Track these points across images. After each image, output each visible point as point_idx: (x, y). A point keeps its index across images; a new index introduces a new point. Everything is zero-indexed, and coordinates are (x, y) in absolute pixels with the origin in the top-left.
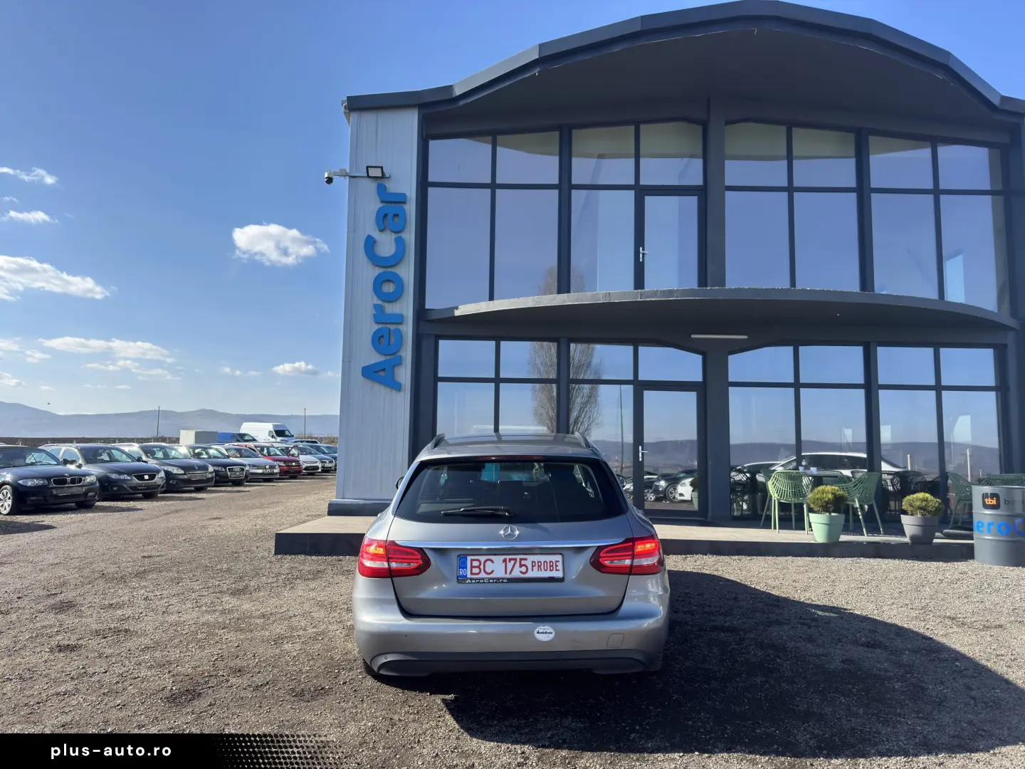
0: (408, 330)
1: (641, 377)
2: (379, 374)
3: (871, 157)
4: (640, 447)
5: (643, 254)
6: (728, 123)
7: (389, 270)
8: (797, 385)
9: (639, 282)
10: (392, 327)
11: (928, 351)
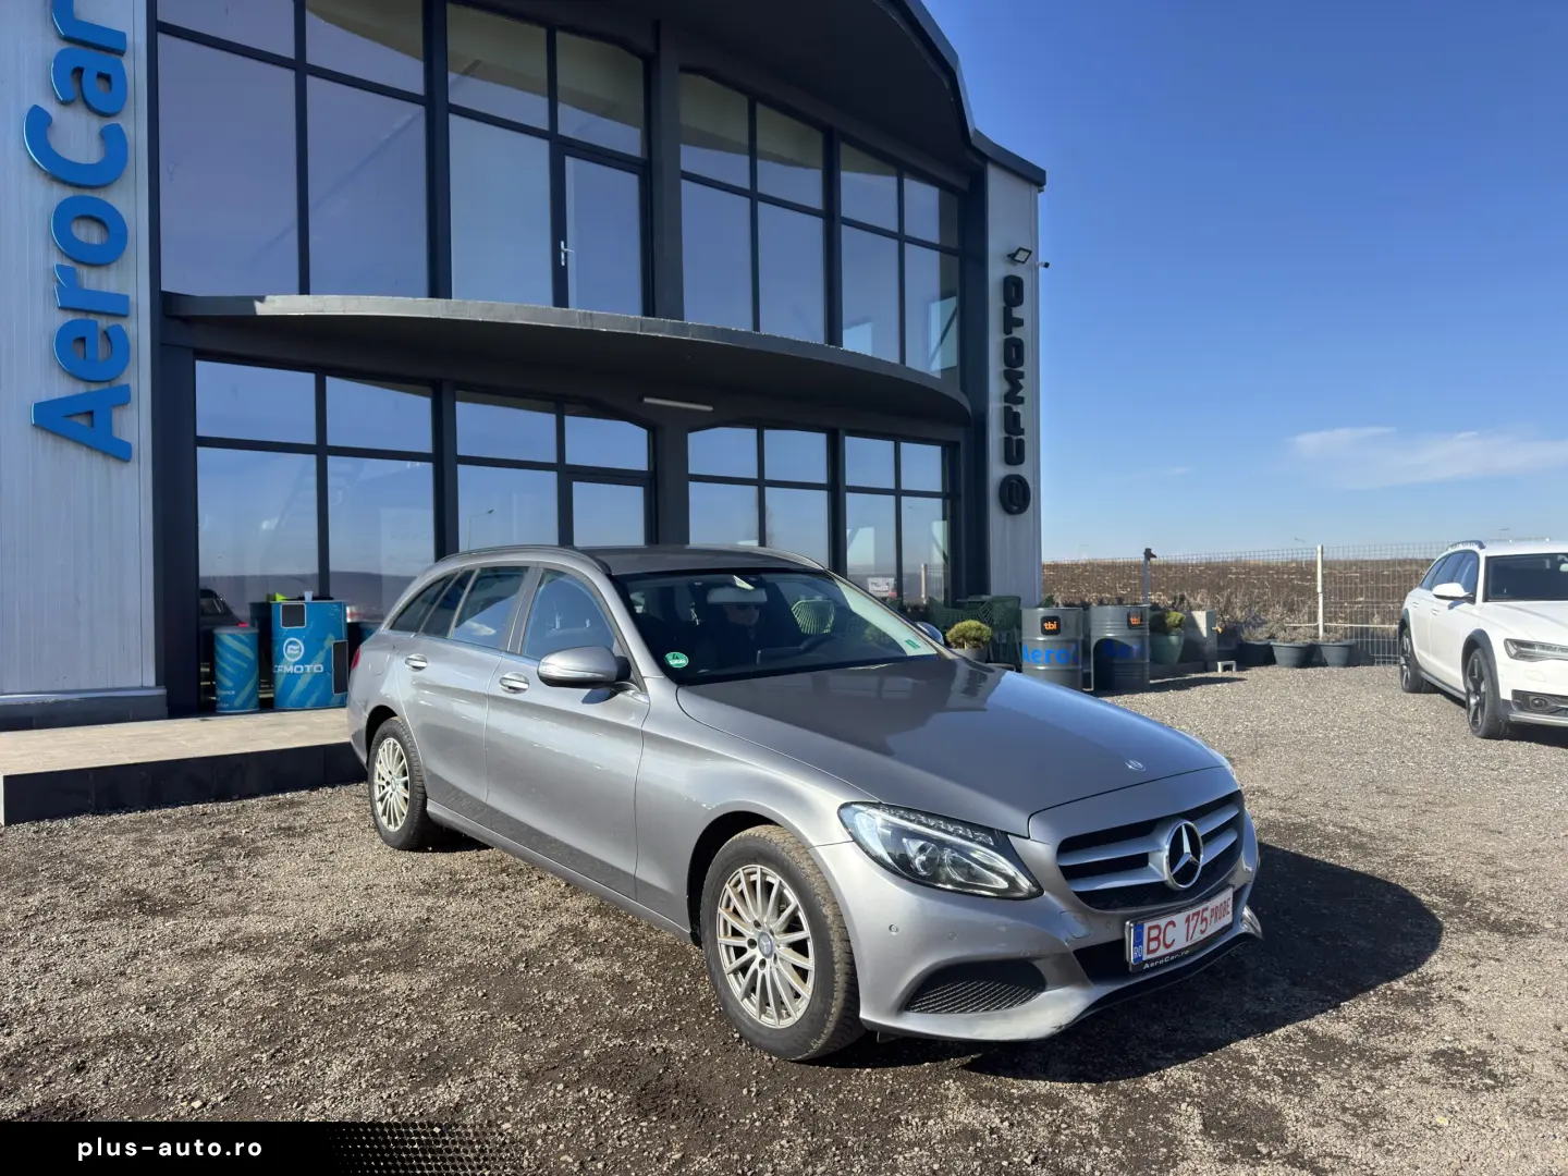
0: (140, 330)
1: (570, 460)
2: (73, 422)
5: (566, 254)
6: (683, 70)
7: (90, 194)
8: (761, 483)
10: (104, 323)
11: (890, 445)
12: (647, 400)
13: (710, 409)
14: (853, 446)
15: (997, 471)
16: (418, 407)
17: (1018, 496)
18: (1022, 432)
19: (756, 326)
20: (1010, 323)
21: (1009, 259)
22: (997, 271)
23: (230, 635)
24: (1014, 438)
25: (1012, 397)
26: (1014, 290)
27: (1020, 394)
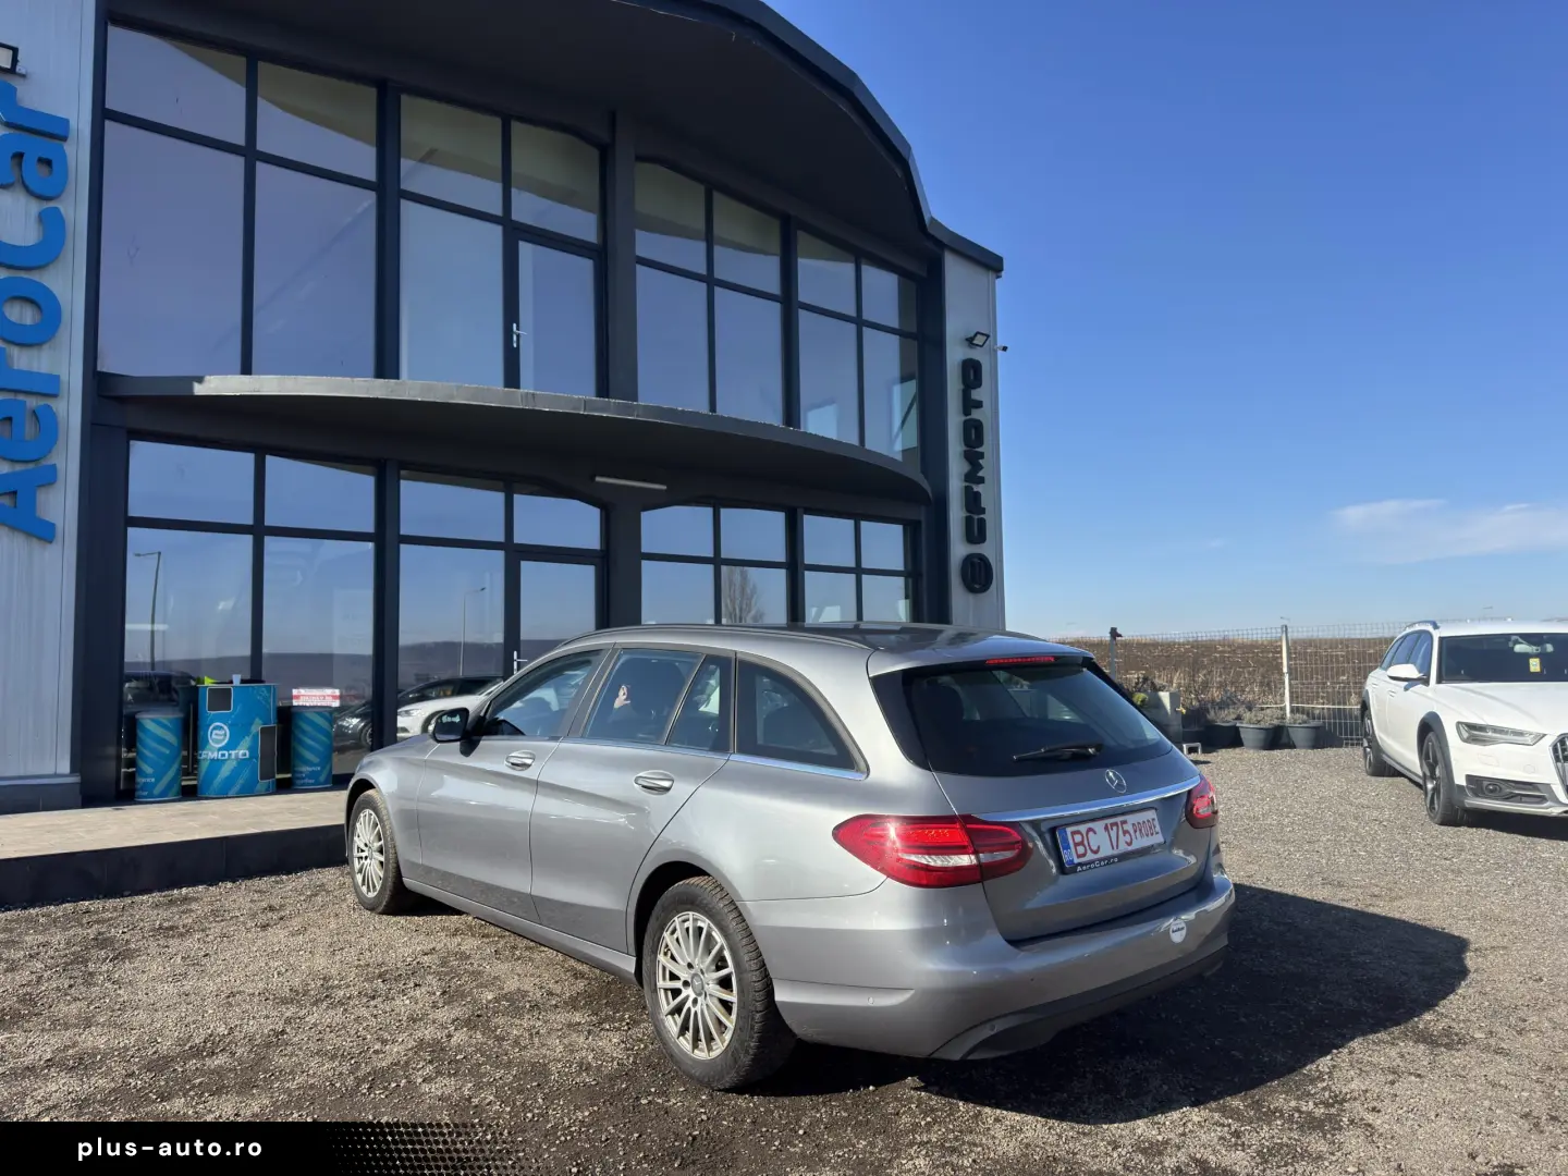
1: (518, 539)
3: (800, 260)
4: (515, 653)
5: (518, 336)
6: (640, 158)
8: (717, 561)
9: (512, 378)
10: (32, 402)
11: (850, 523)
12: (598, 479)
13: (664, 487)
14: (812, 525)
15: (959, 549)
16: (362, 486)
17: (981, 575)
18: (983, 511)
19: (713, 407)
20: (969, 405)
21: (967, 343)
22: (955, 354)
23: (153, 720)
24: (976, 517)
25: (973, 477)
26: (972, 373)
27: (980, 474)
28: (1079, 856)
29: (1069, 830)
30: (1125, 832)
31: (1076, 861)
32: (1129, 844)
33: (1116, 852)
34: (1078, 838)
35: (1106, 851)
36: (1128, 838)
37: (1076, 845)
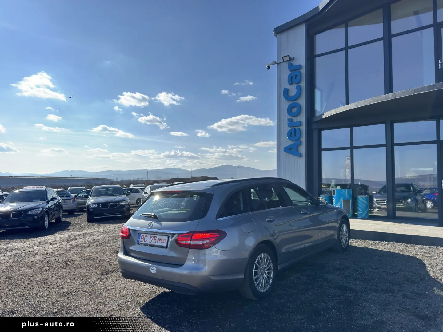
0: (304, 128)
2: (291, 150)
5: (441, 64)
7: (295, 102)
10: (296, 128)
28: (141, 241)
29: (142, 234)
30: (155, 240)
31: (140, 242)
32: (155, 243)
33: (150, 243)
34: (143, 237)
35: (148, 242)
36: (155, 241)
37: (142, 238)
